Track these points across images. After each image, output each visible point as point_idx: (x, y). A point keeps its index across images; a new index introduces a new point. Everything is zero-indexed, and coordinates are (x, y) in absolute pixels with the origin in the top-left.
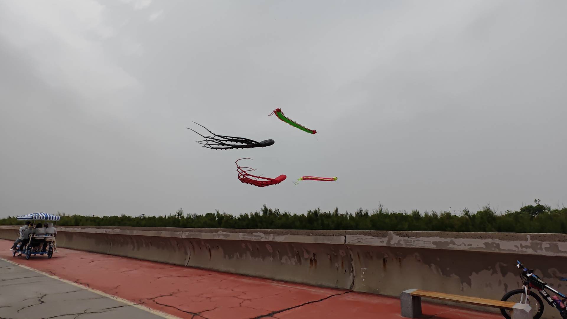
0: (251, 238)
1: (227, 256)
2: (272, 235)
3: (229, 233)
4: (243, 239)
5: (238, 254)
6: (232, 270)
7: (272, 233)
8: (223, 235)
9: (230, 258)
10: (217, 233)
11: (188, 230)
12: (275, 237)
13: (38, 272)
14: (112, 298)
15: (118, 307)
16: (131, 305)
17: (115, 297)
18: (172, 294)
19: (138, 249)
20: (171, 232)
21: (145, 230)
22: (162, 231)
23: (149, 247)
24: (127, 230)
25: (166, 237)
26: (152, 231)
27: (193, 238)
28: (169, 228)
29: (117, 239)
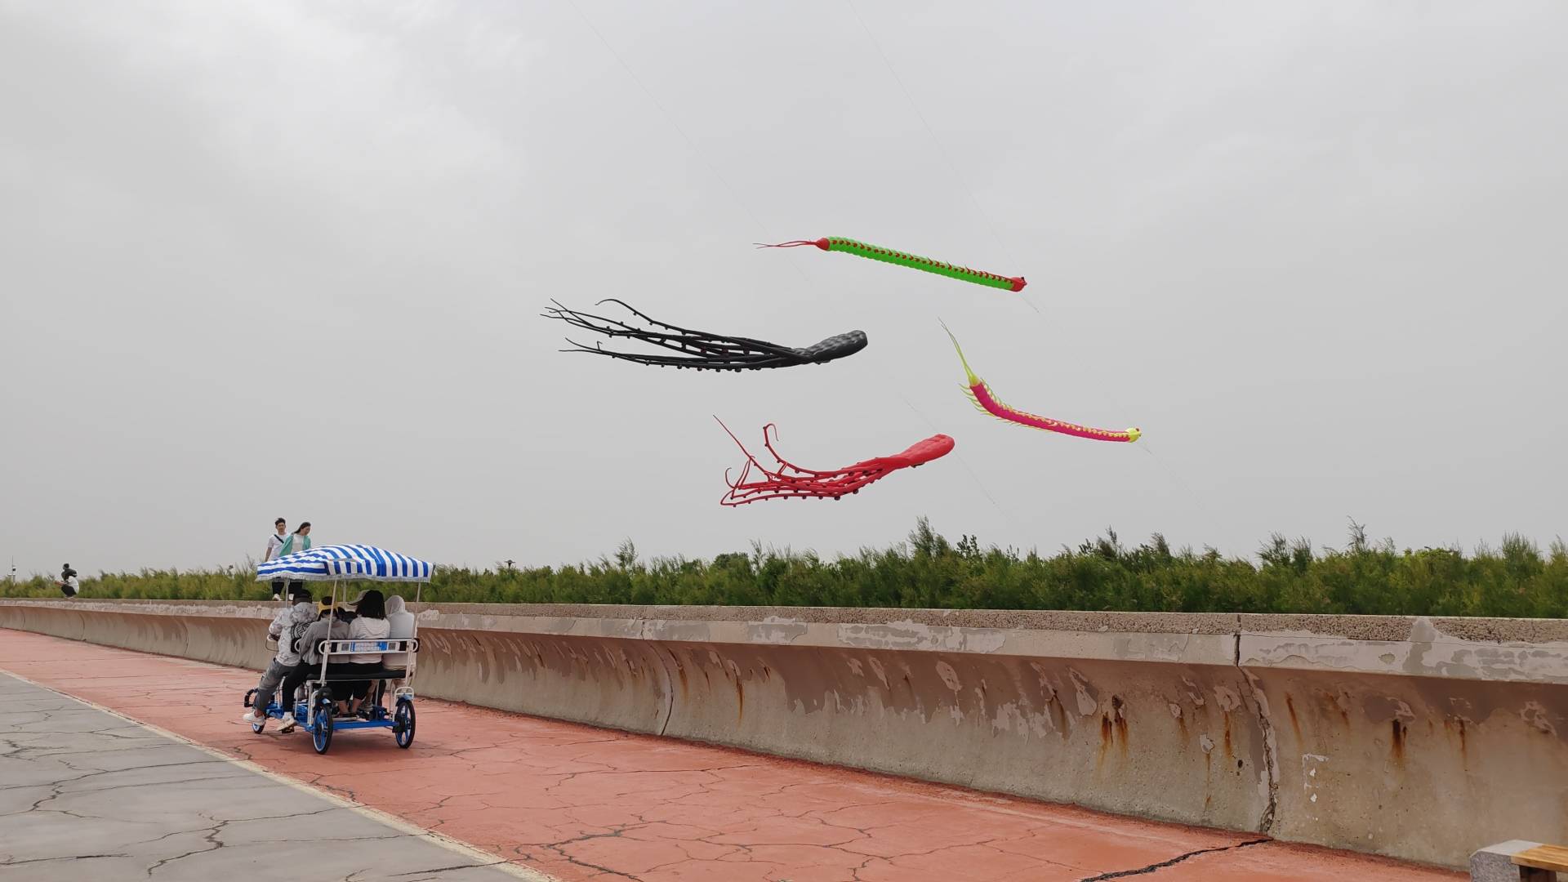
0: (883, 640)
1: (800, 705)
2: (956, 630)
3: (805, 624)
4: (853, 645)
6: (819, 752)
7: (956, 621)
8: (782, 628)
9: (809, 709)
10: (762, 623)
11: (664, 613)
12: (969, 637)
13: (199, 749)
14: (427, 838)
15: (450, 869)
16: (490, 862)
17: (438, 836)
18: (620, 831)
19: (501, 678)
20: (607, 620)
21: (518, 615)
22: (574, 618)
23: (535, 671)
24: (461, 614)
25: (588, 636)
26: (545, 619)
27: (680, 640)
28: (598, 607)
29: (430, 646)
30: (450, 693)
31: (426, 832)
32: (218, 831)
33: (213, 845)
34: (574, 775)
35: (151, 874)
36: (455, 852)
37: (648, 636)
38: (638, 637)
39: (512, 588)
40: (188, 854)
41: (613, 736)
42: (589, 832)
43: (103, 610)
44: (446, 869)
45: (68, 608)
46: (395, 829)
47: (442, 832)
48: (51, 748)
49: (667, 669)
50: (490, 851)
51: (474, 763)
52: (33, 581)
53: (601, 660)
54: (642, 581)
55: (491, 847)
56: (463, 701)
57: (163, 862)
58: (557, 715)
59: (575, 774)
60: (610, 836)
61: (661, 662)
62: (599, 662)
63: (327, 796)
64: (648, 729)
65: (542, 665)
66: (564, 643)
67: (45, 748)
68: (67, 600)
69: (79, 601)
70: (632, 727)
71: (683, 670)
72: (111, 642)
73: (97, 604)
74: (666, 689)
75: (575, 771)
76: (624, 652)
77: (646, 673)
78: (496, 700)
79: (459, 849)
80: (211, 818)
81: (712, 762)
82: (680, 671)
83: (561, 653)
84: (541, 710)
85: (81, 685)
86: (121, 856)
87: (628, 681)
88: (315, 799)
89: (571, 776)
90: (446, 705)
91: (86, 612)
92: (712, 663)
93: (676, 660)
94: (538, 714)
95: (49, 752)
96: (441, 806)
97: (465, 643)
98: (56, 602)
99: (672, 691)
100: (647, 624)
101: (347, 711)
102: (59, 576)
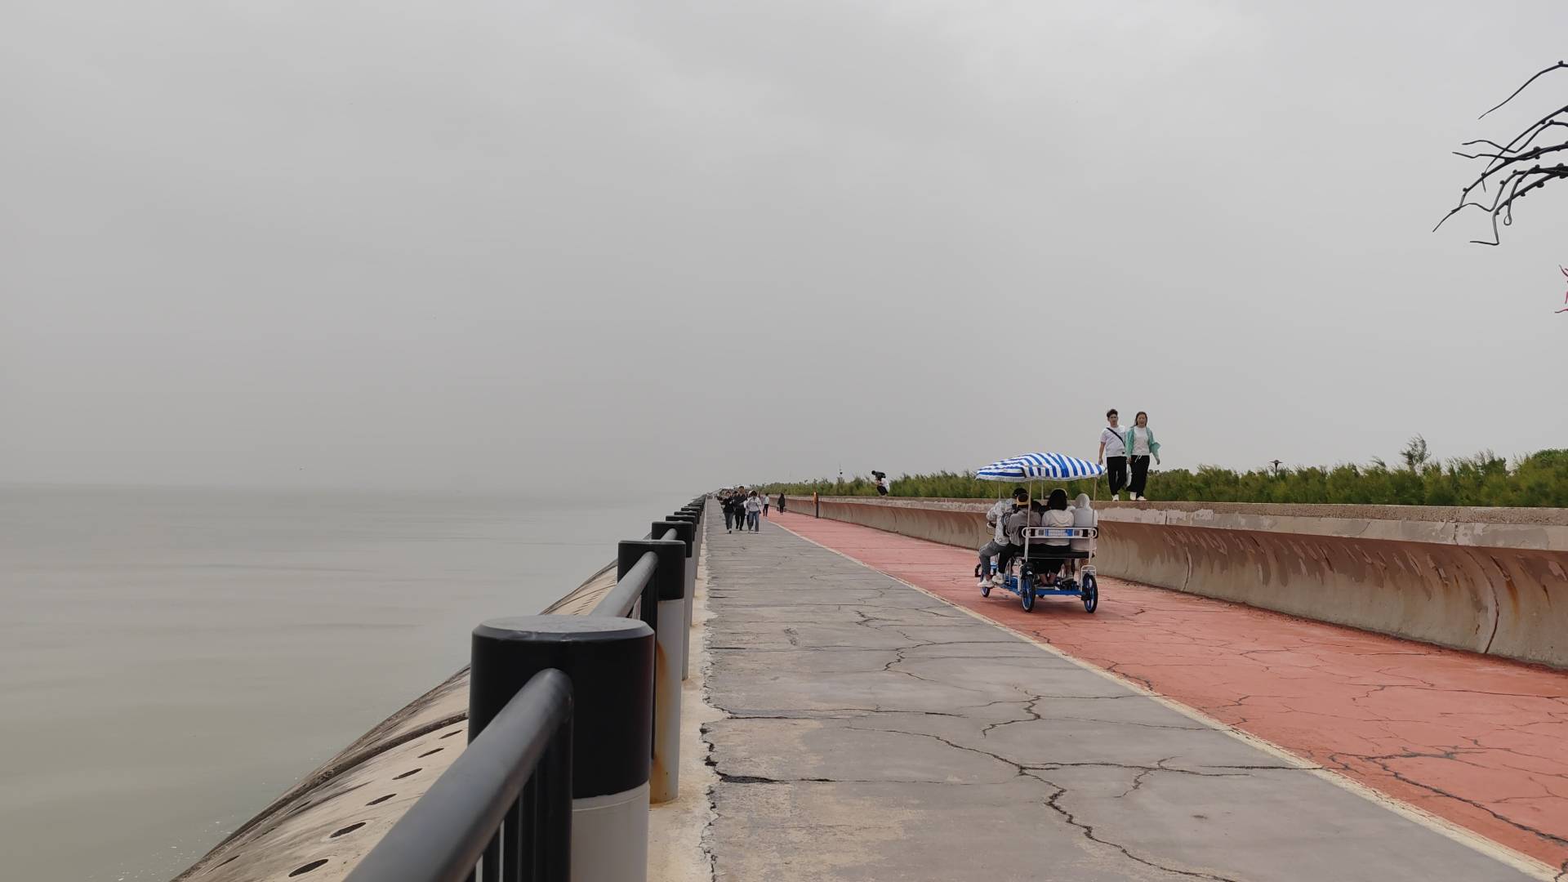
13: (1004, 630)
14: (1231, 734)
15: (1261, 768)
16: (1303, 767)
17: (1242, 733)
18: (1453, 753)
19: (1284, 581)
20: (1408, 522)
21: (1301, 516)
22: (1367, 520)
23: (1322, 574)
24: (1237, 513)
25: (1386, 538)
26: (1331, 520)
27: (1507, 546)
28: (1397, 508)
29: (1204, 544)
30: (1229, 593)
31: (1230, 728)
32: (1034, 705)
33: (1032, 716)
34: (1383, 688)
35: (985, 734)
36: (1263, 752)
37: (1463, 541)
38: (1450, 542)
40: (1013, 721)
41: (1423, 650)
42: (1415, 750)
43: (909, 507)
44: (1257, 767)
45: (883, 505)
46: (1197, 722)
47: (1247, 730)
48: (889, 620)
49: (1489, 579)
50: (1302, 755)
51: (1267, 665)
52: (855, 481)
53: (1403, 567)
54: (1437, 481)
55: (1301, 752)
56: (1244, 603)
57: (993, 726)
58: (1350, 623)
59: (1384, 686)
60: (1441, 757)
61: (1481, 572)
62: (1400, 569)
63: (1124, 682)
64: (1468, 644)
65: (1331, 569)
66: (1357, 546)
67: (885, 620)
68: (881, 498)
69: (891, 499)
70: (1445, 642)
71: (1511, 580)
72: (917, 534)
73: (905, 502)
74: (1489, 601)
75: (1385, 683)
76: (1433, 558)
77: (1462, 583)
78: (1280, 603)
79: (1268, 749)
80: (1026, 692)
81: (1558, 689)
82: (1508, 582)
83: (1353, 557)
84: (1332, 618)
85: (902, 570)
86: (959, 716)
87: (1438, 590)
88: (1114, 684)
89: (1379, 688)
90: (1226, 605)
91: (895, 508)
92: (1553, 574)
93: (1501, 569)
94: (1328, 620)
95: (889, 623)
96: (1240, 705)
97: (1242, 544)
98: (874, 500)
99: (1497, 605)
100: (1462, 527)
101: (1045, 581)
102: (873, 478)
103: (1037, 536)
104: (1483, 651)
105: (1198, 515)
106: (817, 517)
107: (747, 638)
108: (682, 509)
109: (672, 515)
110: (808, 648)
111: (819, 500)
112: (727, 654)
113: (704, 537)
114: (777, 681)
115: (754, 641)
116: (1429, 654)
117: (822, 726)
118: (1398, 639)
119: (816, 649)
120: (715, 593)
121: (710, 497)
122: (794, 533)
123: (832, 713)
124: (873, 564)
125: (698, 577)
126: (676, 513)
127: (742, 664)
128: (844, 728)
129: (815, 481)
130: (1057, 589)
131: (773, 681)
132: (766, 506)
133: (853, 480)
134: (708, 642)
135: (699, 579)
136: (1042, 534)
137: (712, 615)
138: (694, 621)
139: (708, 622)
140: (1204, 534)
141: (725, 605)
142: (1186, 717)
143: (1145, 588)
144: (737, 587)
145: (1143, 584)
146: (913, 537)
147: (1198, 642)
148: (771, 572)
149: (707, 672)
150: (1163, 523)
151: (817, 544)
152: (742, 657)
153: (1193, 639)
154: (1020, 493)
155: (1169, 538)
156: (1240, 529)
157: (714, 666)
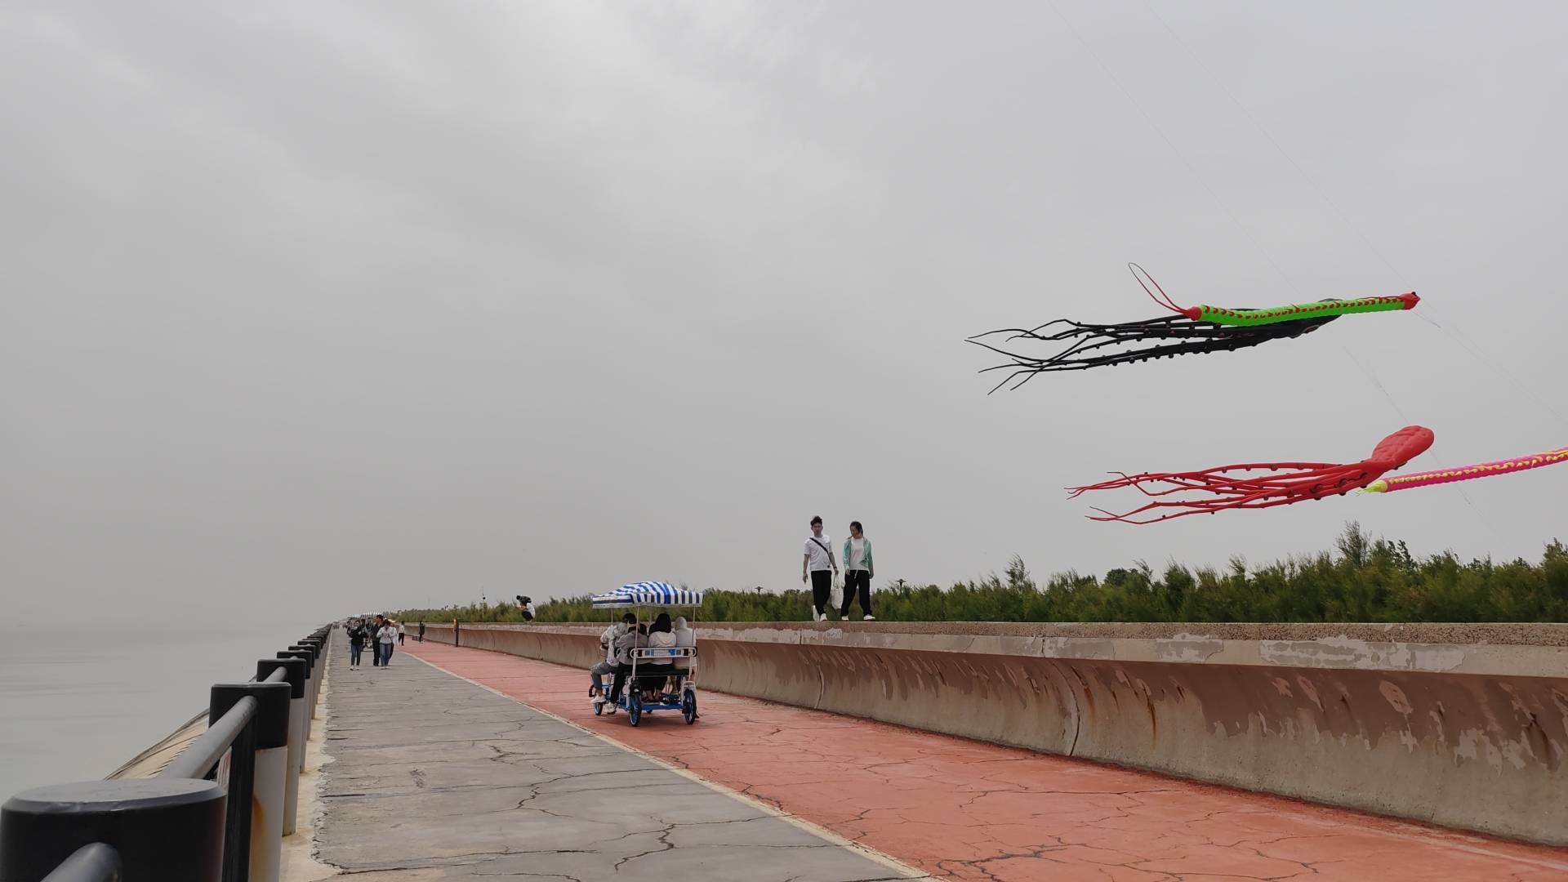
0: (1313, 657)
1: (1220, 728)
2: (1402, 646)
3: (1220, 641)
4: (1278, 663)
5: (1262, 718)
6: (1246, 778)
7: (1400, 637)
8: (1194, 645)
9: (1231, 731)
10: (1171, 640)
11: (1063, 630)
12: (1418, 654)
14: (852, 849)
16: (914, 876)
17: (862, 847)
18: (1040, 852)
19: (904, 695)
20: (1006, 637)
21: (916, 633)
22: (972, 636)
23: (937, 688)
24: (862, 632)
25: (987, 653)
26: (943, 637)
27: (1083, 658)
28: (995, 625)
29: (835, 663)
30: (857, 709)
31: (851, 843)
32: (668, 833)
33: (666, 846)
34: (985, 793)
35: (617, 869)
36: (879, 864)
37: (1049, 654)
38: (1039, 655)
39: (906, 605)
40: (646, 853)
41: (1020, 755)
42: (1007, 851)
43: (555, 632)
45: (528, 631)
46: (822, 839)
47: (866, 844)
48: (527, 754)
49: (1071, 687)
50: (912, 865)
51: (887, 778)
52: (500, 607)
53: (1003, 679)
54: (1034, 599)
55: (913, 861)
56: (870, 718)
57: (626, 859)
58: (961, 733)
59: (987, 792)
60: (1030, 856)
61: (1065, 681)
62: (1001, 680)
63: (757, 804)
64: (1055, 747)
65: (944, 683)
66: (964, 661)
67: (522, 754)
68: (526, 624)
69: (536, 625)
70: (1038, 747)
71: (1087, 688)
72: (563, 660)
73: (551, 627)
74: (1072, 708)
75: (986, 789)
76: (1026, 670)
77: (1050, 692)
78: (901, 717)
79: (884, 861)
80: (661, 821)
81: (1127, 785)
82: (1085, 690)
83: (962, 671)
84: (946, 727)
85: (543, 699)
86: (591, 852)
87: (1031, 700)
88: (747, 807)
89: (982, 794)
90: (854, 721)
91: (539, 634)
92: (1119, 682)
93: (1080, 678)
94: (943, 731)
95: (526, 757)
96: (862, 819)
97: (868, 661)
98: (519, 626)
99: (1078, 710)
100: (1048, 641)
101: (651, 698)
102: (519, 604)
103: (644, 656)
104: (1068, 754)
105: (829, 635)
106: (457, 645)
107: (366, 783)
108: (300, 643)
109: (286, 650)
110: (436, 790)
111: (460, 627)
112: (344, 802)
113: (325, 672)
114: (398, 828)
115: (376, 786)
116: (1025, 758)
117: (444, 875)
118: (1000, 745)
119: (443, 790)
120: (333, 735)
121: (336, 627)
122: (428, 663)
123: (458, 859)
124: (511, 694)
125: (316, 717)
126: (290, 648)
127: (359, 813)
128: (469, 874)
129: (455, 607)
130: (662, 704)
131: (392, 829)
132: (402, 636)
133: (498, 605)
134: (322, 790)
135: (317, 719)
136: (648, 654)
137: (329, 759)
138: (307, 767)
139: (324, 768)
140: (834, 652)
141: (345, 747)
142: (812, 835)
143: (781, 707)
144: (359, 727)
145: (780, 703)
146: (558, 664)
147: (828, 758)
148: (401, 708)
149: (318, 823)
150: (797, 642)
151: (455, 675)
152: (361, 805)
153: (823, 756)
154: (629, 617)
155: (804, 657)
156: (865, 647)
157: (327, 817)
